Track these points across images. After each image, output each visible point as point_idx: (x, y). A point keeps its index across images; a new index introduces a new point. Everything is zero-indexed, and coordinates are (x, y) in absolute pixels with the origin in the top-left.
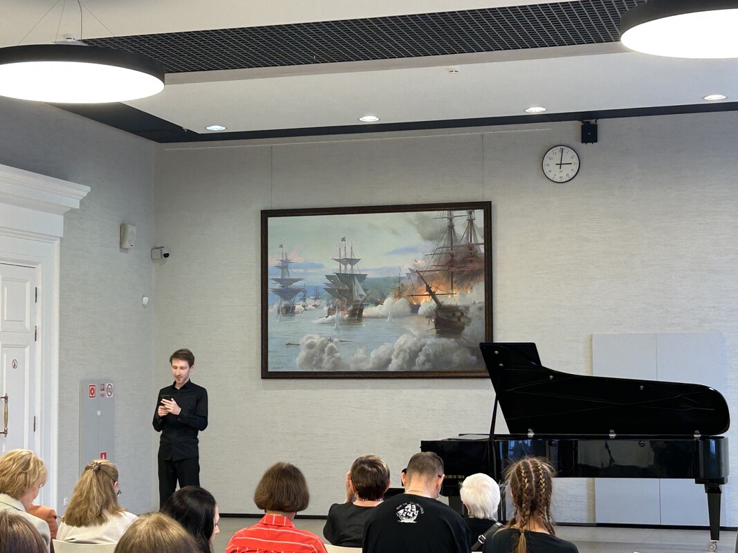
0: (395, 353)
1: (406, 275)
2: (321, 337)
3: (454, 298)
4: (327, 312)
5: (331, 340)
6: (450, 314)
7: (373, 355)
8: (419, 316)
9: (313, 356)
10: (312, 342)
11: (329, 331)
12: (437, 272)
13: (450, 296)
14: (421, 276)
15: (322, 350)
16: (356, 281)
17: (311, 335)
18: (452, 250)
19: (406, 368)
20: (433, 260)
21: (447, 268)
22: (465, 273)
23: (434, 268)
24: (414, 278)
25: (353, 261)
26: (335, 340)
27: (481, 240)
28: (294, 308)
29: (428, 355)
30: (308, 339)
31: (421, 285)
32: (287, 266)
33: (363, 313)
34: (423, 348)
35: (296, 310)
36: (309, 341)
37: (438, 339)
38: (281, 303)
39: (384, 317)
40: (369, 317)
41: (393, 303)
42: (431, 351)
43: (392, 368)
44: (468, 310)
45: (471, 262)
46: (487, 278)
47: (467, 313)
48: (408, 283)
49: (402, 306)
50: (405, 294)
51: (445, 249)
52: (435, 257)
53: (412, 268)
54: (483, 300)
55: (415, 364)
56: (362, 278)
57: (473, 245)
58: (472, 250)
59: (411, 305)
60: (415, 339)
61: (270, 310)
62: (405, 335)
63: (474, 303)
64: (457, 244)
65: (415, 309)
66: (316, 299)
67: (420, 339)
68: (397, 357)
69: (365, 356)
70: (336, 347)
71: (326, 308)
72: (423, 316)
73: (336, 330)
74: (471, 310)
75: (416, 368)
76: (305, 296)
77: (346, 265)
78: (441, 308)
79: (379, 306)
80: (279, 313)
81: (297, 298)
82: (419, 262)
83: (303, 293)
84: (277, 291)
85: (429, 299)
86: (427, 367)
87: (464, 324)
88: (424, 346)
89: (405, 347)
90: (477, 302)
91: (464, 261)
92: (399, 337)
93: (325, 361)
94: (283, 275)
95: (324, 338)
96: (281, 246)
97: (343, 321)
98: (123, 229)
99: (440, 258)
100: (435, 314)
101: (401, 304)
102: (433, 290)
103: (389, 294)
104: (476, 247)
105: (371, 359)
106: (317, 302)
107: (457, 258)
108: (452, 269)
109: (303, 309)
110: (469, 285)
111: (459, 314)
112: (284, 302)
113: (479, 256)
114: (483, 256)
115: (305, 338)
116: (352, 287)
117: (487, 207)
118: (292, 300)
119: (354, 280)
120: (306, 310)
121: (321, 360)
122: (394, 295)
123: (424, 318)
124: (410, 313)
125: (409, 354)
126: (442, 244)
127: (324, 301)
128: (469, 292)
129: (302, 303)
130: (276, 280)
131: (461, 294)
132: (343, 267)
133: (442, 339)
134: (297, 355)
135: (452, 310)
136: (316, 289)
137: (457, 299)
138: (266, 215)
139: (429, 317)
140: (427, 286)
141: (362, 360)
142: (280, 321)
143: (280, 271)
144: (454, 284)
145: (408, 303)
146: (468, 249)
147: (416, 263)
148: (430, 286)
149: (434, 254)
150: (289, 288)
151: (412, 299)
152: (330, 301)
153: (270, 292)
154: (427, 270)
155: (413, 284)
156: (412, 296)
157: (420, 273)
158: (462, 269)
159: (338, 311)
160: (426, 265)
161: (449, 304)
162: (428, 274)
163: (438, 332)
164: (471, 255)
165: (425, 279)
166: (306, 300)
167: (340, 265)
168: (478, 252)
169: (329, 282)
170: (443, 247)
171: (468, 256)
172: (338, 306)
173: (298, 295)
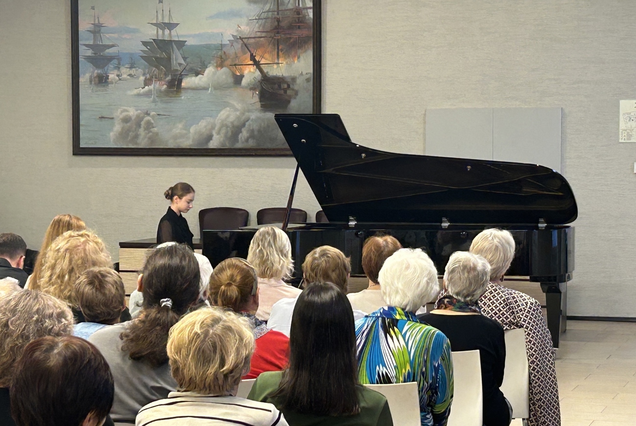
0: (216, 128)
1: (228, 42)
2: (137, 110)
3: (280, 68)
5: (148, 114)
6: (276, 86)
7: (192, 130)
8: (243, 88)
10: (127, 115)
11: (146, 104)
12: (262, 39)
13: (275, 66)
14: (244, 42)
16: (175, 47)
17: (126, 108)
18: (278, 14)
19: (228, 145)
20: (257, 25)
21: (272, 35)
22: (292, 40)
23: (259, 34)
24: (238, 46)
25: (171, 26)
27: (309, 3)
28: (107, 77)
30: (122, 112)
31: (245, 53)
32: (99, 32)
33: (183, 84)
34: (247, 124)
36: (125, 114)
37: (263, 114)
38: (93, 72)
40: (188, 88)
41: (214, 74)
44: (295, 82)
45: (299, 28)
46: (315, 46)
47: (293, 84)
48: (231, 51)
50: (229, 62)
51: (270, 14)
52: (261, 21)
53: (235, 34)
54: (311, 71)
55: (238, 142)
56: (181, 44)
57: (300, 9)
58: (299, 14)
59: (235, 76)
61: (82, 80)
62: (228, 109)
63: (302, 74)
64: (285, 7)
65: (238, 80)
66: (131, 68)
67: (243, 114)
68: (218, 133)
70: (152, 121)
71: (142, 78)
72: (246, 87)
74: (298, 81)
75: (239, 145)
76: (119, 64)
77: (163, 30)
78: (265, 79)
80: (91, 81)
81: (111, 66)
82: (242, 28)
83: (118, 60)
84: (89, 59)
85: (253, 69)
87: (290, 97)
88: (248, 121)
90: (304, 73)
91: (291, 27)
92: (221, 110)
94: (95, 39)
95: (139, 111)
96: (93, 8)
97: (160, 94)
99: (266, 22)
100: (260, 88)
101: (223, 74)
102: (257, 59)
103: (209, 63)
105: (191, 134)
106: (133, 71)
107: (284, 24)
108: (278, 37)
109: (117, 78)
110: (296, 53)
111: (286, 86)
112: (96, 71)
113: (308, 22)
114: (312, 21)
115: (119, 111)
116: (170, 54)
118: (106, 68)
119: (172, 48)
120: (120, 79)
122: (215, 64)
124: (233, 84)
126: (267, 7)
127: (140, 71)
128: (296, 61)
129: (116, 72)
130: (87, 45)
131: (287, 63)
132: (160, 32)
135: (278, 81)
136: (131, 56)
137: (283, 70)
139: (253, 89)
140: (252, 55)
143: (92, 35)
144: (280, 52)
145: (231, 73)
146: (296, 13)
147: (239, 28)
148: (254, 54)
149: (259, 19)
150: (102, 56)
151: (235, 68)
152: (147, 71)
153: (81, 59)
154: (251, 36)
155: (235, 53)
156: (235, 65)
157: (243, 40)
158: (289, 36)
159: (155, 80)
160: (249, 32)
161: (275, 74)
162: (252, 41)
163: (262, 106)
164: (299, 20)
165: (249, 46)
166: (121, 69)
167: (157, 30)
168: (307, 17)
169: (145, 49)
170: (268, 11)
171: (295, 20)
172: (156, 75)
173: (112, 63)
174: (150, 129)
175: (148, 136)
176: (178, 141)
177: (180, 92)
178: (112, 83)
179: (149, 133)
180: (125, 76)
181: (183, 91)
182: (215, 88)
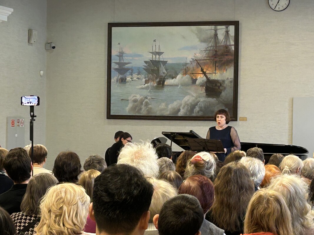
1: (189, 62)
3: (216, 76)
4: (144, 82)
5: (146, 98)
6: (214, 85)
9: (136, 107)
10: (136, 99)
12: (207, 61)
13: (214, 74)
14: (198, 62)
15: (142, 104)
16: (162, 65)
17: (135, 95)
18: (216, 48)
20: (205, 54)
21: (213, 59)
23: (205, 58)
24: (195, 64)
25: (160, 54)
26: (149, 98)
27: (232, 43)
28: (126, 79)
29: (201, 108)
30: (133, 97)
31: (198, 68)
32: (122, 56)
33: (165, 83)
35: (126, 81)
36: (135, 98)
37: (207, 99)
38: (118, 76)
39: (177, 86)
40: (168, 85)
41: (182, 78)
42: (203, 105)
43: (181, 114)
44: (224, 83)
45: (227, 55)
46: (235, 65)
48: (191, 67)
49: (187, 80)
50: (190, 72)
51: (212, 48)
52: (207, 51)
53: (193, 58)
54: (233, 78)
55: (193, 113)
56: (165, 63)
57: (228, 45)
58: (227, 48)
60: (194, 98)
61: (112, 80)
62: (189, 96)
64: (220, 45)
65: (194, 81)
66: (139, 74)
68: (183, 108)
69: (165, 107)
70: (149, 102)
71: (144, 80)
72: (199, 85)
73: (150, 92)
74: (226, 82)
76: (132, 72)
77: (156, 55)
78: (209, 81)
79: (174, 79)
80: (117, 81)
81: (128, 73)
82: (197, 55)
83: (131, 71)
85: (202, 75)
86: (200, 114)
87: (221, 90)
89: (188, 103)
90: (229, 78)
91: (223, 55)
92: (185, 97)
93: (143, 110)
94: (120, 60)
95: (142, 97)
96: (119, 44)
98: (30, 32)
99: (209, 52)
100: (206, 86)
101: (187, 78)
102: (204, 70)
103: (180, 72)
104: (229, 47)
106: (139, 76)
107: (219, 53)
108: (216, 59)
109: (131, 80)
110: (225, 68)
111: (219, 85)
112: (120, 76)
113: (231, 52)
114: (234, 52)
115: (132, 96)
116: (159, 68)
117: (236, 24)
118: (125, 75)
119: (160, 64)
121: (141, 109)
122: (182, 73)
123: (200, 87)
124: (191, 83)
125: (190, 106)
126: (210, 45)
127: (143, 76)
128: (225, 72)
129: (130, 76)
130: (116, 63)
131: (220, 73)
132: (154, 56)
133: (209, 98)
134: (127, 106)
135: (215, 82)
136: (139, 69)
137: (218, 77)
138: (111, 25)
140: (202, 69)
141: (164, 109)
142: (118, 86)
143: (118, 58)
144: (217, 67)
145: (191, 78)
146: (225, 48)
147: (195, 55)
148: (203, 68)
149: (206, 50)
150: (123, 68)
151: (193, 75)
152: (147, 76)
153: (112, 70)
154: (201, 59)
155: (193, 67)
156: (193, 74)
157: (198, 61)
158: (221, 59)
159: (151, 81)
160: (201, 57)
161: (213, 79)
162: (202, 61)
163: (207, 95)
164: (227, 51)
165: (200, 64)
166: (133, 75)
167: (153, 55)
168: (231, 50)
169: (146, 65)
170: (211, 47)
171: (225, 52)
172: (151, 78)
173: (128, 71)
174: (148, 106)
175: (146, 109)
176: (162, 112)
177: (164, 87)
178: (128, 82)
179: (147, 108)
180: (135, 79)
181: (165, 87)
182: (182, 85)
